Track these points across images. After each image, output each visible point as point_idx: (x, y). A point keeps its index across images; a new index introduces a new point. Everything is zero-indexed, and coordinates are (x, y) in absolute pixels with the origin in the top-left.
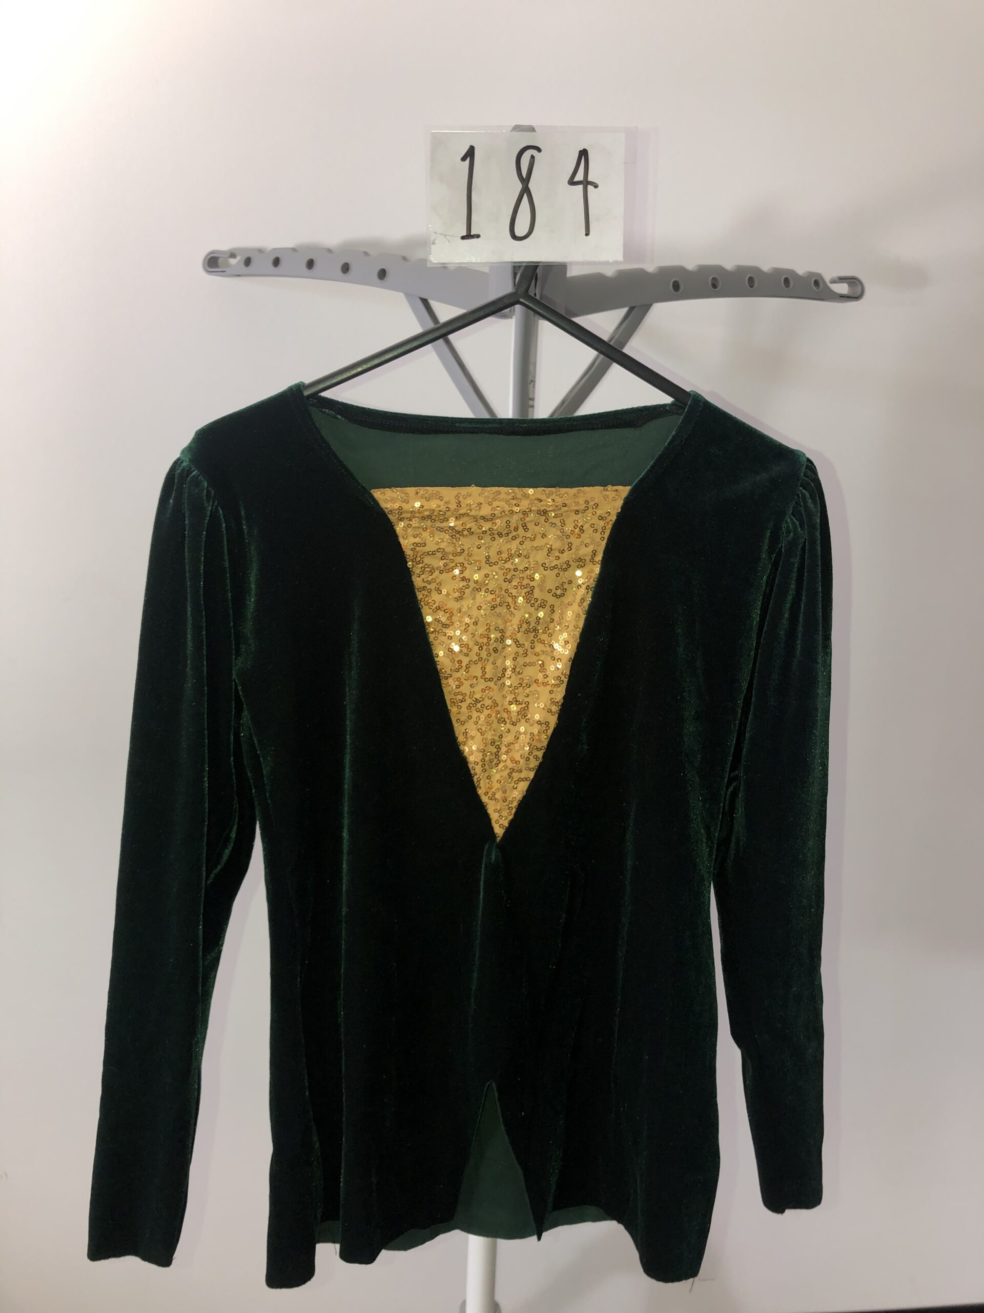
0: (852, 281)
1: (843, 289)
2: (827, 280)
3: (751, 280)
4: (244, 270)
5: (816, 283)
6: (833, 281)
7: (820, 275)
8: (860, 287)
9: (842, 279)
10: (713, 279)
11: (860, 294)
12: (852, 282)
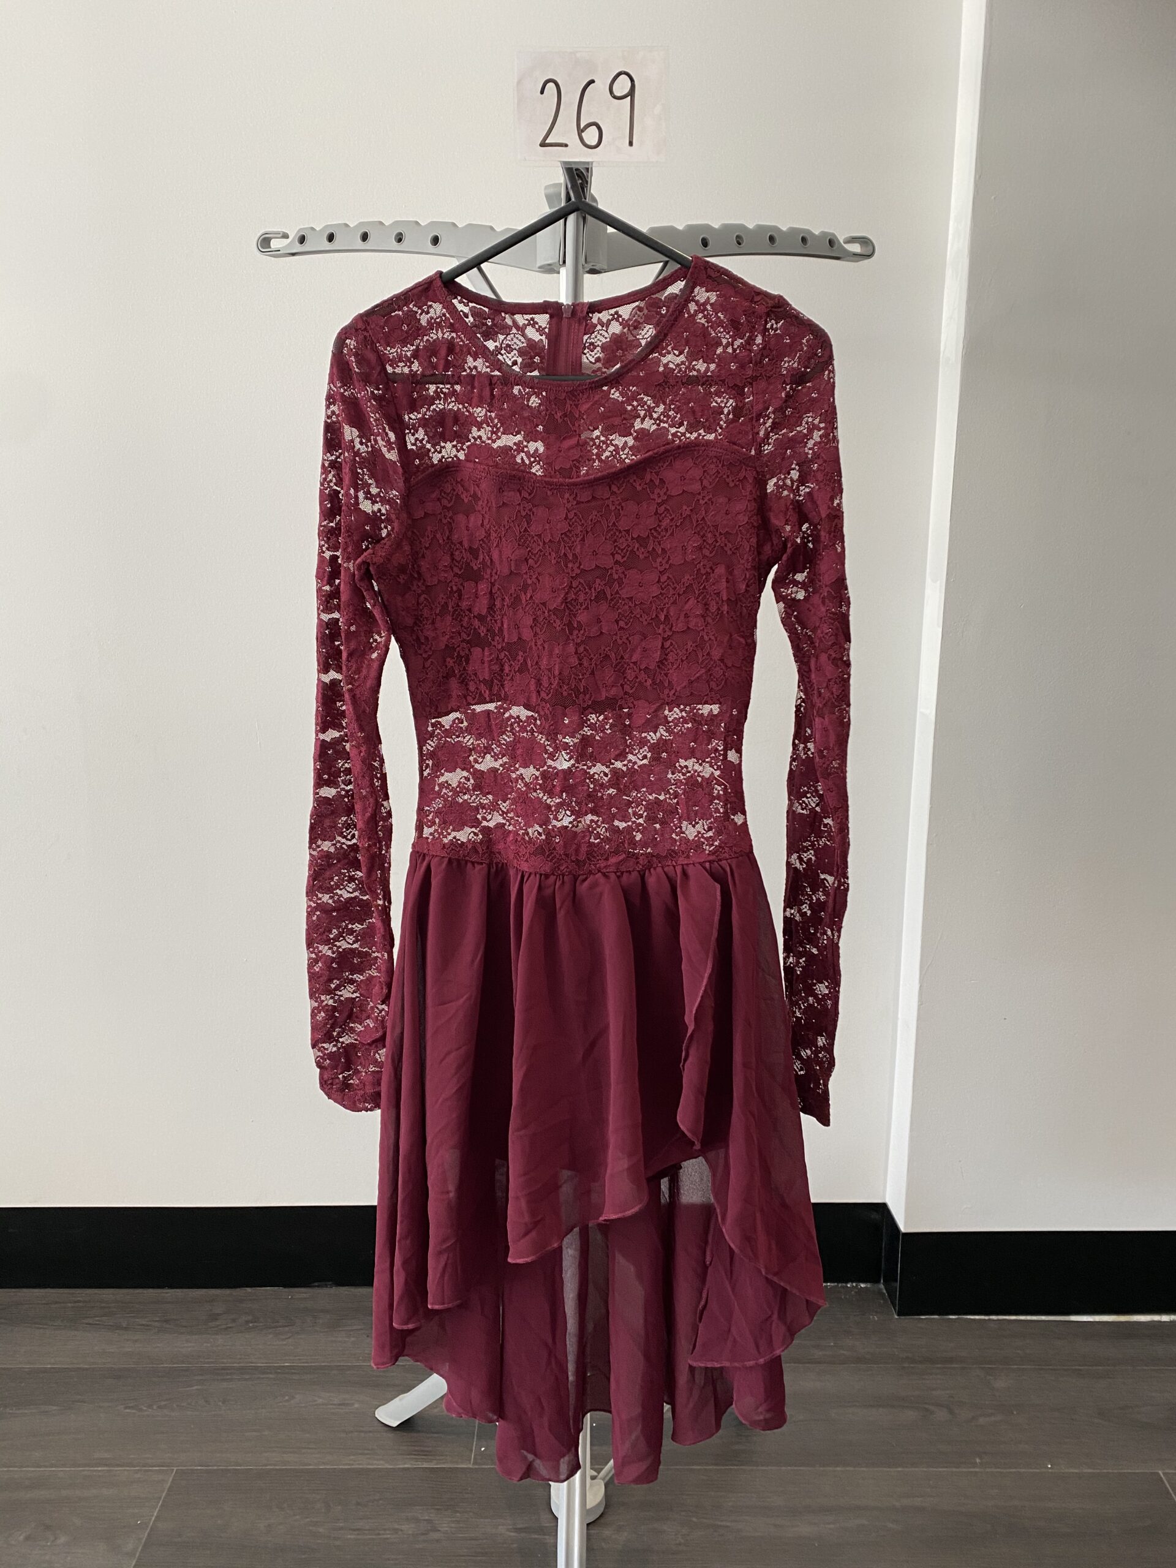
0: (864, 241)
1: (856, 248)
2: (842, 242)
3: (772, 239)
4: (298, 248)
5: (831, 243)
6: (845, 243)
7: (834, 235)
8: (871, 248)
9: (852, 240)
10: (738, 237)
11: (872, 252)
12: (862, 242)
